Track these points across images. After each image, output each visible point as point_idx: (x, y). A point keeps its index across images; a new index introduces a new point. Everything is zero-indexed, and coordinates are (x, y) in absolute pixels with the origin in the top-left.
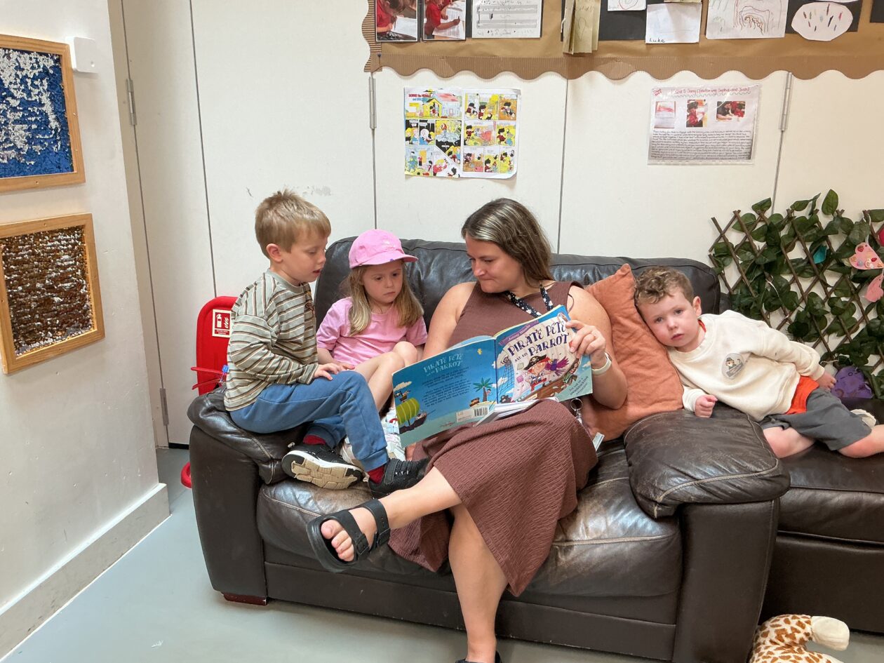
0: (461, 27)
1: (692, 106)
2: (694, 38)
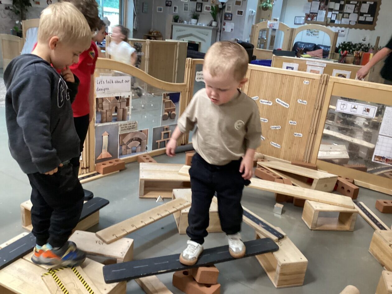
0: (315, 20)
1: (339, 30)
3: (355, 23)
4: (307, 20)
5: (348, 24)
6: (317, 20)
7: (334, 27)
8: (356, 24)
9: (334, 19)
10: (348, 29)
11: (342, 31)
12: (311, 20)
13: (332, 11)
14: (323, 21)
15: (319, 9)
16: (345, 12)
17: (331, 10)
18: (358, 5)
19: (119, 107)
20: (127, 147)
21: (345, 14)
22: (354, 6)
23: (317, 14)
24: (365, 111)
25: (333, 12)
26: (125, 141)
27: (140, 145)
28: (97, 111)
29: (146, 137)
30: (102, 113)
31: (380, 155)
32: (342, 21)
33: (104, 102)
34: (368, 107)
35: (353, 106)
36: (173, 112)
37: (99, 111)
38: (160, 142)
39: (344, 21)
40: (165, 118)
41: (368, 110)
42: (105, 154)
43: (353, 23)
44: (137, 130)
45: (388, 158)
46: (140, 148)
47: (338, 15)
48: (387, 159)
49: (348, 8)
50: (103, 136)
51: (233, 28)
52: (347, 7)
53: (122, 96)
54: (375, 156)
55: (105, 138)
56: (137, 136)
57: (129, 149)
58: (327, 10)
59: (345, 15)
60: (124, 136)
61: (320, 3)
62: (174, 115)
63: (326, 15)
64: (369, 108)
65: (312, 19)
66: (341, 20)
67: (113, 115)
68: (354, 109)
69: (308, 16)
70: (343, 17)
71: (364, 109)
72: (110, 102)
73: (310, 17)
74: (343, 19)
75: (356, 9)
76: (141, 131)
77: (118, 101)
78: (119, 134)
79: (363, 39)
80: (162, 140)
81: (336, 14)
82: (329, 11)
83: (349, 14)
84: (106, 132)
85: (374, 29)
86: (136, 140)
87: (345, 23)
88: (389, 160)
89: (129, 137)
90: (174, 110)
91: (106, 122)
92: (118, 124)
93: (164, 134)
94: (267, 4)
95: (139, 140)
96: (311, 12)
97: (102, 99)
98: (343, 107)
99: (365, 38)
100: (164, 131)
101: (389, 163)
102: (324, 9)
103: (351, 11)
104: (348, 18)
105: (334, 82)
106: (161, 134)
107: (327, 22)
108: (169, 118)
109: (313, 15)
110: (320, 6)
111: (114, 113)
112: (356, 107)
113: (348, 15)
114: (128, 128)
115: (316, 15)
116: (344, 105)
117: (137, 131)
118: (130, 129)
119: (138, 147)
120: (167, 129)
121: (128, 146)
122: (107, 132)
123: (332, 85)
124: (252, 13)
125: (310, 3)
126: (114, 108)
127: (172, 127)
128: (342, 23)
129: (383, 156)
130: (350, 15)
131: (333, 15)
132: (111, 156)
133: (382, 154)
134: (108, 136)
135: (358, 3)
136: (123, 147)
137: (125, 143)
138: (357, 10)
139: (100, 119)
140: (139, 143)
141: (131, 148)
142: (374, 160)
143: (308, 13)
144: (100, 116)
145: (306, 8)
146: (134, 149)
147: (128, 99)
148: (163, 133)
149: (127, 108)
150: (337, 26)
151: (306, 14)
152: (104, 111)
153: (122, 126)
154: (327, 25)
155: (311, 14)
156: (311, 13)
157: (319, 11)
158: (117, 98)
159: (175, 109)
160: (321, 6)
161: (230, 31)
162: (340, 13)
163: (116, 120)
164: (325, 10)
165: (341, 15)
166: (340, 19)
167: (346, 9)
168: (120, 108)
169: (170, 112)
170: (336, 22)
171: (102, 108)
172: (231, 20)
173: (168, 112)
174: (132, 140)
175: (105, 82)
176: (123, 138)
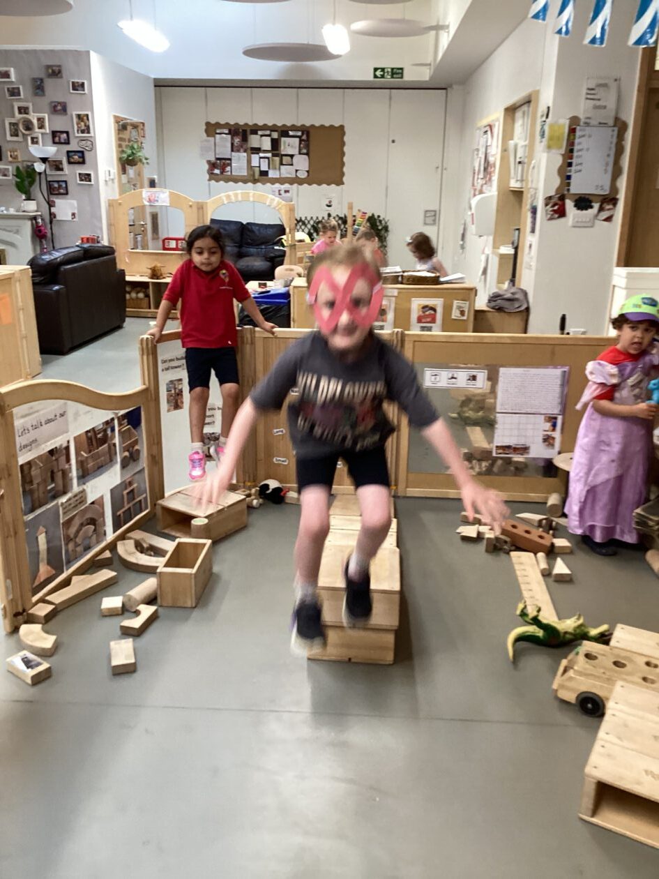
0: (229, 173)
1: (279, 191)
2: (278, 177)
3: (306, 174)
4: (212, 173)
5: (294, 176)
6: (233, 174)
7: (269, 184)
8: (308, 176)
9: (267, 169)
10: (296, 185)
11: (286, 191)
12: (222, 173)
13: (258, 154)
14: (245, 173)
15: (232, 151)
16: (283, 153)
17: (257, 150)
18: (304, 137)
19: (55, 470)
20: (76, 543)
21: (284, 158)
22: (297, 140)
23: (230, 159)
24: (469, 380)
25: (262, 155)
26: (73, 530)
27: (95, 530)
28: (24, 491)
29: (101, 511)
30: (31, 492)
31: (504, 444)
32: (282, 171)
33: (33, 469)
34: (474, 372)
35: (450, 376)
36: (137, 447)
37: (27, 488)
38: (124, 512)
39: (286, 171)
40: (124, 465)
41: (474, 378)
42: (44, 570)
43: (302, 175)
44: (86, 503)
45: (518, 447)
46: (95, 536)
47: (273, 160)
48: (515, 448)
49: (287, 146)
50: (37, 538)
51: (76, 211)
52: (285, 143)
53: (57, 445)
54: (497, 447)
55: (42, 539)
56: (89, 515)
57: (79, 545)
58: (249, 151)
59: (286, 160)
60: (68, 523)
61: (232, 139)
62: (138, 451)
63: (249, 161)
64: (474, 374)
65: (223, 171)
66: (280, 169)
67: (49, 488)
68: (454, 380)
69: (213, 165)
70: (281, 164)
71: (468, 378)
72: (42, 465)
73: (218, 169)
74: (282, 167)
75: (302, 146)
76: (93, 503)
77: (54, 458)
78: (61, 521)
79: (328, 203)
80: (126, 508)
81: (268, 158)
82: (253, 153)
83: (292, 156)
84: (41, 528)
85: (343, 183)
86: (88, 524)
87: (290, 176)
88: (518, 449)
89: (77, 522)
90: (136, 442)
91: (40, 506)
92: (57, 503)
93: (128, 493)
94: (134, 152)
95: (92, 521)
96: (217, 157)
97: (29, 463)
98: (435, 379)
99: (330, 202)
100: (126, 489)
101: (518, 454)
102: (242, 150)
103: (295, 151)
104: (292, 165)
105: (415, 341)
106: (123, 495)
107: (254, 175)
108: (131, 461)
109: (224, 164)
110: (232, 144)
111: (50, 485)
112: (455, 376)
113: (289, 158)
114: (73, 505)
115: (228, 162)
116: (436, 375)
117: (87, 505)
118: (77, 505)
119: (92, 536)
120: (130, 483)
121: (77, 540)
122: (43, 526)
123: (411, 345)
124: (110, 175)
125: (212, 139)
126: (49, 474)
127: (137, 476)
128: (282, 176)
129: (507, 444)
130: (294, 158)
131: (261, 160)
132: (54, 572)
133: (506, 442)
134: (46, 532)
135: (303, 134)
136: (71, 546)
137: (72, 536)
138: (305, 148)
139: (30, 506)
140: (92, 527)
141: (82, 543)
142: (497, 453)
143: (213, 159)
144: (29, 498)
145: (204, 150)
146: (87, 542)
147: (67, 448)
148: (125, 492)
149: (67, 466)
150: (273, 181)
151: (209, 162)
152: (35, 486)
153: (64, 506)
154: (255, 181)
155: (218, 161)
156: (218, 159)
157: (233, 154)
158: (51, 452)
159: (137, 439)
160: (235, 144)
161: (69, 218)
162: (274, 155)
163: (55, 497)
164: (245, 151)
165: (277, 159)
166: (277, 167)
167: (285, 147)
168: (59, 471)
169: (131, 449)
170: (272, 174)
171: (31, 482)
172: (67, 194)
173: (128, 451)
174: (82, 525)
175: (30, 428)
176: (68, 528)
